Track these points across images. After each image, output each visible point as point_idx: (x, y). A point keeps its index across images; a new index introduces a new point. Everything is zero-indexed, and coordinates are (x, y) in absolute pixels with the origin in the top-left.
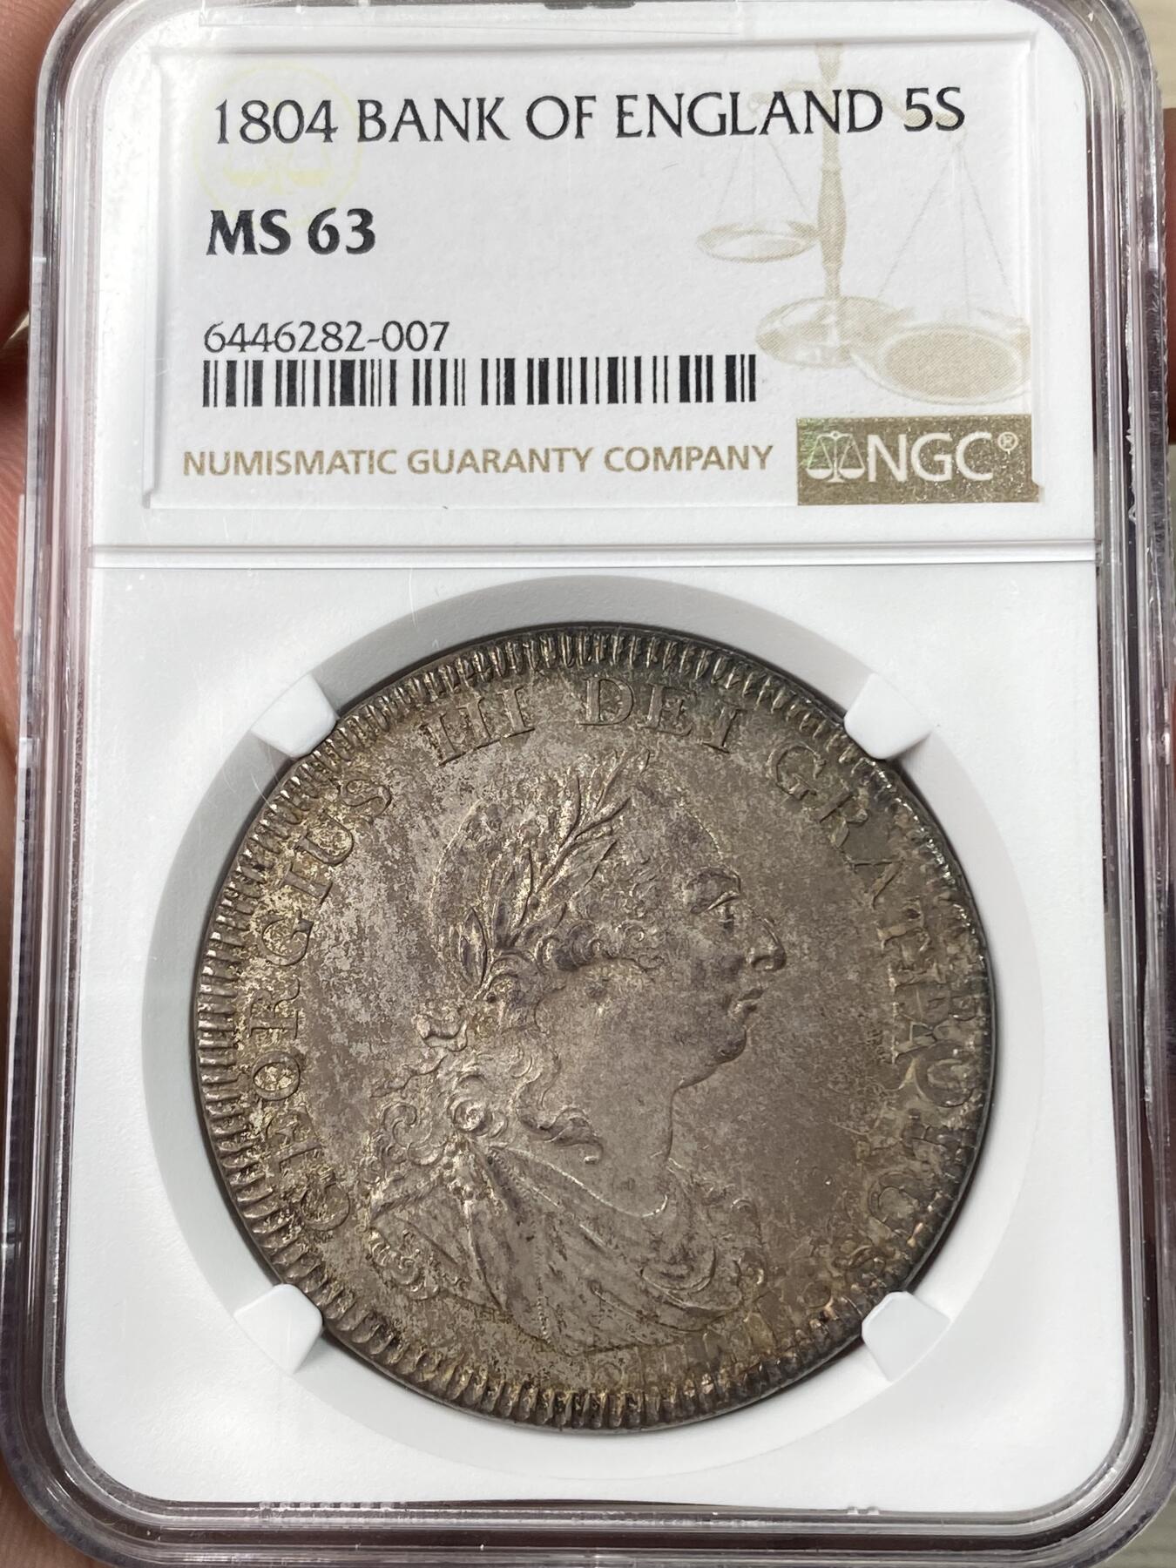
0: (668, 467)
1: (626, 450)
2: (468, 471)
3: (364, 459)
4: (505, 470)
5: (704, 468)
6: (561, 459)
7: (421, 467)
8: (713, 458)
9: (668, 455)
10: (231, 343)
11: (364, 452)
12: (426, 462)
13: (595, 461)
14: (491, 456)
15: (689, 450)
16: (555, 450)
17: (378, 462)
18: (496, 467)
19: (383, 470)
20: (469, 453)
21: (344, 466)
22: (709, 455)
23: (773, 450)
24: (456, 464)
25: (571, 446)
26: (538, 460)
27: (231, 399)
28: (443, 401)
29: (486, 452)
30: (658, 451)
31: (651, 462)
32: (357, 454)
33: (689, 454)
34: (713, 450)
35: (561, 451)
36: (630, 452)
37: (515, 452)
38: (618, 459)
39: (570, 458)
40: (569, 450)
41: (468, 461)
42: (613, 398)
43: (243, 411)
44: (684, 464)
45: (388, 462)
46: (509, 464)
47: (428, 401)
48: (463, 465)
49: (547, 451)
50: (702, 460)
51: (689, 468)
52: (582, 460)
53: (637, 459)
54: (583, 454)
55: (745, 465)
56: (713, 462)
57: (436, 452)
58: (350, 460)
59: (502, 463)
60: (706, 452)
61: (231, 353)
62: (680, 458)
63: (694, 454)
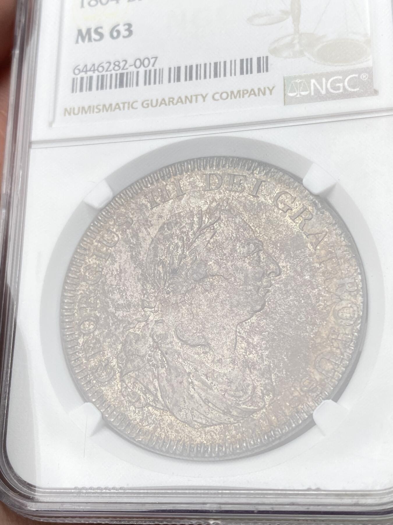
0: (235, 97)
1: (220, 93)
2: (163, 106)
3: (126, 105)
4: (176, 104)
5: (249, 96)
6: (196, 98)
7: (146, 106)
8: (252, 93)
9: (235, 93)
10: (83, 71)
11: (126, 103)
12: (148, 104)
13: (209, 98)
14: (171, 100)
15: (243, 91)
16: (194, 96)
17: (131, 106)
18: (173, 103)
19: (133, 108)
20: (163, 100)
21: (119, 108)
22: (251, 92)
23: (275, 88)
24: (159, 104)
25: (200, 94)
26: (189, 99)
27: (81, 90)
28: (155, 83)
29: (169, 98)
30: (232, 92)
31: (229, 98)
32: (124, 103)
33: (243, 93)
34: (253, 90)
35: (196, 96)
36: (222, 94)
37: (180, 98)
38: (217, 96)
39: (200, 98)
40: (199, 95)
41: (163, 102)
42: (216, 75)
43: (86, 93)
44: (241, 96)
45: (135, 105)
46: (178, 102)
47: (150, 84)
48: (161, 104)
49: (191, 96)
50: (248, 94)
51: (243, 97)
52: (204, 98)
53: (224, 96)
54: (204, 95)
55: (264, 94)
56: (252, 94)
57: (152, 101)
58: (121, 106)
59: (175, 102)
60: (249, 91)
61: (83, 74)
62: (241, 94)
63: (245, 92)
